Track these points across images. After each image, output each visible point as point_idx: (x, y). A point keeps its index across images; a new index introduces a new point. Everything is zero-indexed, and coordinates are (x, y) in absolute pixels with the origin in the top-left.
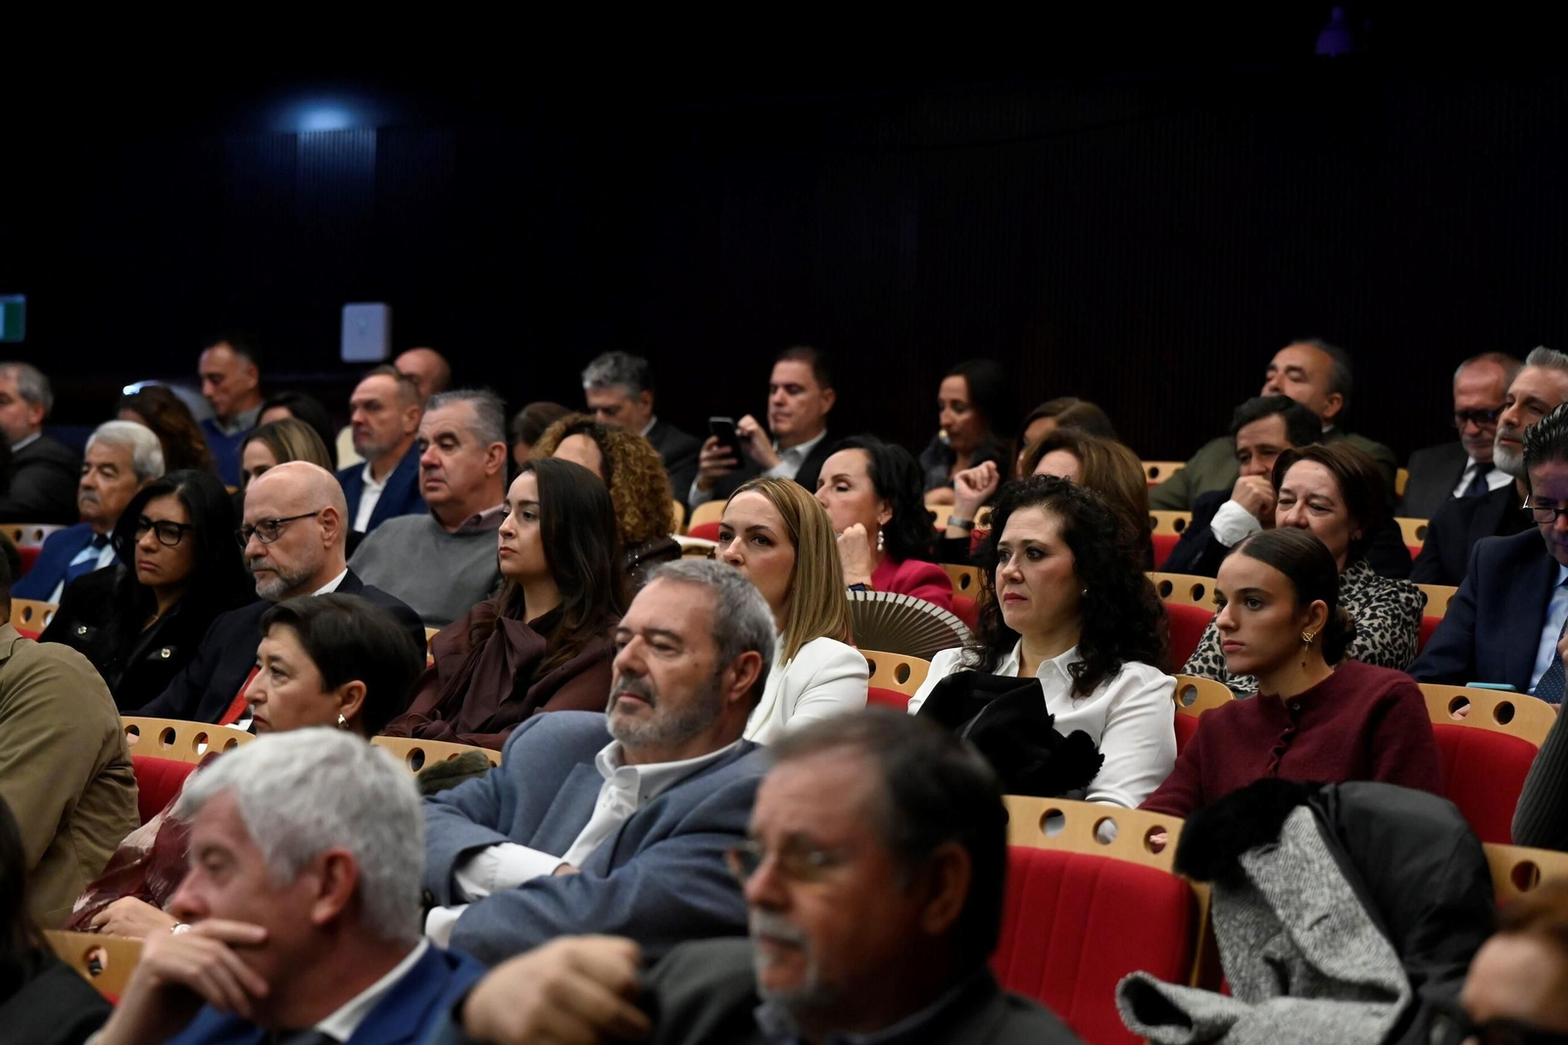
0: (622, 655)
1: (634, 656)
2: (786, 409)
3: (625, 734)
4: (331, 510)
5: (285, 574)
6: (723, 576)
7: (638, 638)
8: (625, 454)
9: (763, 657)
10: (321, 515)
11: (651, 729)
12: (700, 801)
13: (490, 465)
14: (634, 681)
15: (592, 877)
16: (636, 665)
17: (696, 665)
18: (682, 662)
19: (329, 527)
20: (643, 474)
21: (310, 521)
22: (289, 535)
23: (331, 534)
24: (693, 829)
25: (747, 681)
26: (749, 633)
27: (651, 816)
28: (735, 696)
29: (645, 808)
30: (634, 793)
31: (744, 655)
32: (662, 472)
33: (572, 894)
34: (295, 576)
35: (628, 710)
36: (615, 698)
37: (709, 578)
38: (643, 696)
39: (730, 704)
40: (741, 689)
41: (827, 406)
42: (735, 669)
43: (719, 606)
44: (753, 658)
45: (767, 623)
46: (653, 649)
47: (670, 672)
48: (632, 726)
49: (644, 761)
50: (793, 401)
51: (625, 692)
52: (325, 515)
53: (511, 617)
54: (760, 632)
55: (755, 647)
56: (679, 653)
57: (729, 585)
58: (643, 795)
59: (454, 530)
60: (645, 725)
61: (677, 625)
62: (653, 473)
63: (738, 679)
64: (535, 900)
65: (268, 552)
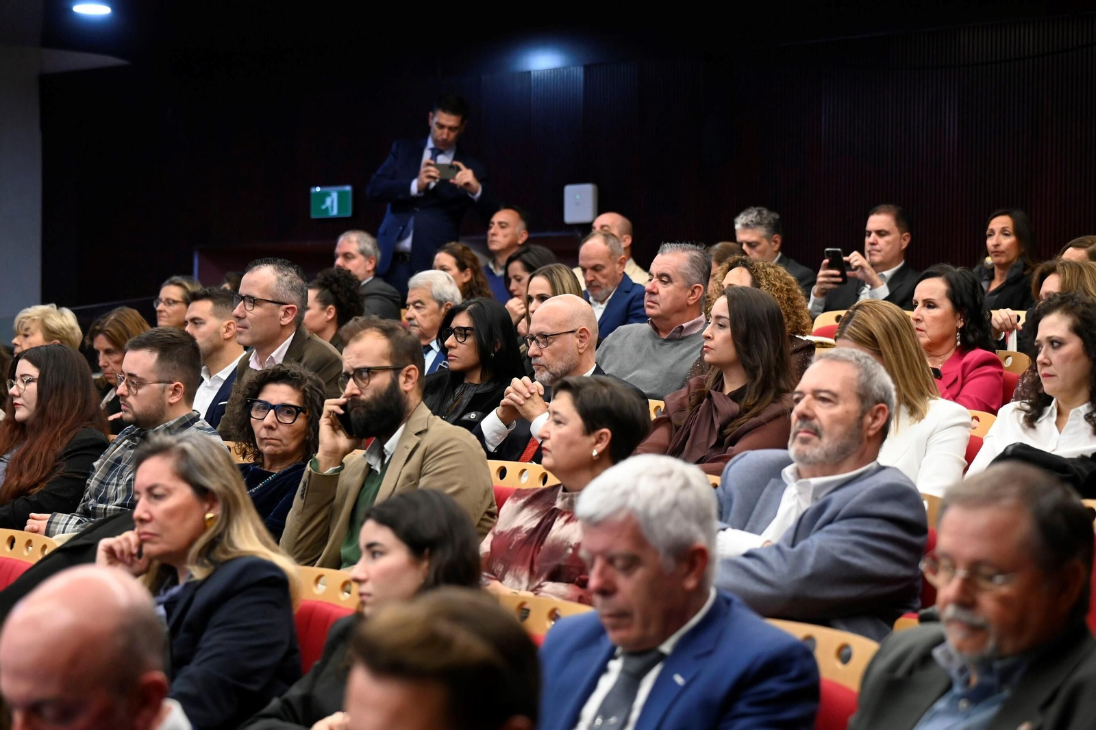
0: (799, 408)
1: (808, 407)
2: (877, 247)
3: (802, 458)
4: (584, 330)
5: (552, 370)
6: (862, 358)
7: (808, 396)
8: (767, 274)
9: (888, 408)
10: (578, 332)
11: (819, 453)
12: (853, 498)
13: (691, 298)
14: (808, 422)
15: (786, 548)
16: (809, 413)
17: (847, 412)
18: (838, 410)
19: (583, 340)
20: (782, 287)
21: (570, 335)
22: (556, 344)
23: (583, 344)
24: (848, 517)
25: (879, 423)
26: (879, 393)
27: (821, 509)
28: (871, 433)
29: (816, 504)
30: (809, 495)
31: (877, 407)
32: (795, 286)
33: (772, 558)
34: (559, 371)
35: (805, 441)
36: (795, 435)
37: (853, 358)
38: (813, 431)
39: (869, 438)
40: (876, 428)
41: (905, 245)
42: (871, 415)
43: (860, 375)
44: (882, 409)
45: (889, 389)
46: (820, 403)
47: (831, 416)
48: (808, 453)
49: (814, 476)
50: (882, 242)
51: (802, 430)
52: (580, 332)
53: (716, 390)
54: (886, 393)
55: (883, 401)
56: (836, 404)
57: (865, 363)
58: (815, 498)
59: (665, 337)
60: (817, 449)
61: (835, 387)
62: (789, 288)
63: (873, 422)
64: (749, 563)
65: (542, 354)
